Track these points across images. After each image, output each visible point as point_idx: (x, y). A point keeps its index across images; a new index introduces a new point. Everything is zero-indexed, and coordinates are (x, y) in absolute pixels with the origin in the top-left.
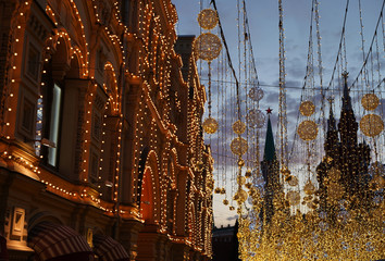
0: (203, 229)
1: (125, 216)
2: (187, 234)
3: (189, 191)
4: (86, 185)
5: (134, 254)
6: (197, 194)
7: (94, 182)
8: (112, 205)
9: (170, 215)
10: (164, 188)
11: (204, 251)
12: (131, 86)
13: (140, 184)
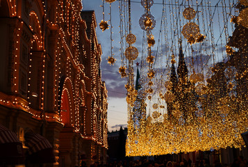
0: (102, 132)
1: (49, 120)
2: (93, 134)
3: (93, 107)
4: (17, 95)
5: (57, 145)
6: (98, 110)
7: (23, 93)
8: (39, 112)
9: (82, 121)
10: (77, 104)
11: (103, 144)
12: (51, 31)
13: (60, 98)
